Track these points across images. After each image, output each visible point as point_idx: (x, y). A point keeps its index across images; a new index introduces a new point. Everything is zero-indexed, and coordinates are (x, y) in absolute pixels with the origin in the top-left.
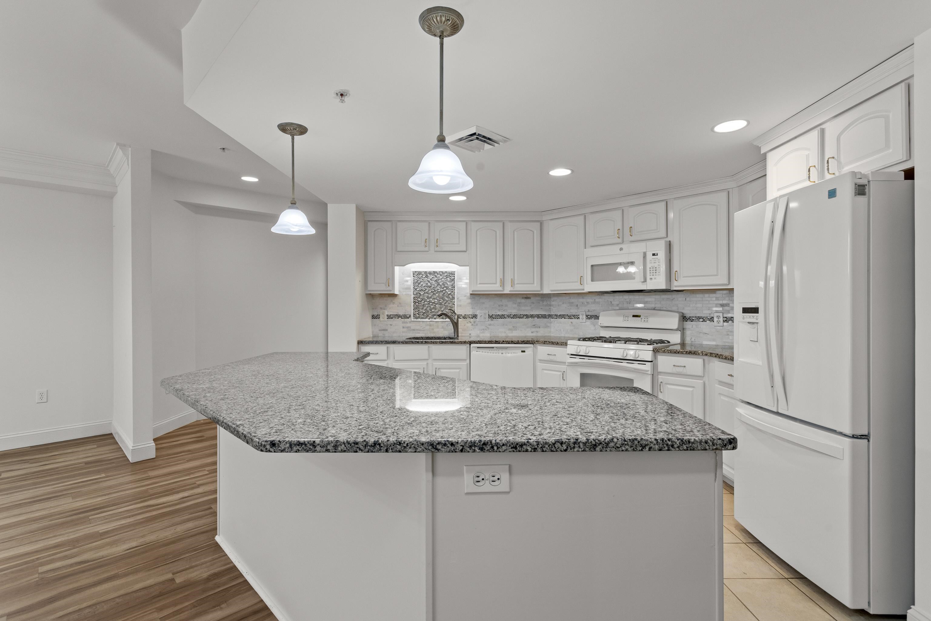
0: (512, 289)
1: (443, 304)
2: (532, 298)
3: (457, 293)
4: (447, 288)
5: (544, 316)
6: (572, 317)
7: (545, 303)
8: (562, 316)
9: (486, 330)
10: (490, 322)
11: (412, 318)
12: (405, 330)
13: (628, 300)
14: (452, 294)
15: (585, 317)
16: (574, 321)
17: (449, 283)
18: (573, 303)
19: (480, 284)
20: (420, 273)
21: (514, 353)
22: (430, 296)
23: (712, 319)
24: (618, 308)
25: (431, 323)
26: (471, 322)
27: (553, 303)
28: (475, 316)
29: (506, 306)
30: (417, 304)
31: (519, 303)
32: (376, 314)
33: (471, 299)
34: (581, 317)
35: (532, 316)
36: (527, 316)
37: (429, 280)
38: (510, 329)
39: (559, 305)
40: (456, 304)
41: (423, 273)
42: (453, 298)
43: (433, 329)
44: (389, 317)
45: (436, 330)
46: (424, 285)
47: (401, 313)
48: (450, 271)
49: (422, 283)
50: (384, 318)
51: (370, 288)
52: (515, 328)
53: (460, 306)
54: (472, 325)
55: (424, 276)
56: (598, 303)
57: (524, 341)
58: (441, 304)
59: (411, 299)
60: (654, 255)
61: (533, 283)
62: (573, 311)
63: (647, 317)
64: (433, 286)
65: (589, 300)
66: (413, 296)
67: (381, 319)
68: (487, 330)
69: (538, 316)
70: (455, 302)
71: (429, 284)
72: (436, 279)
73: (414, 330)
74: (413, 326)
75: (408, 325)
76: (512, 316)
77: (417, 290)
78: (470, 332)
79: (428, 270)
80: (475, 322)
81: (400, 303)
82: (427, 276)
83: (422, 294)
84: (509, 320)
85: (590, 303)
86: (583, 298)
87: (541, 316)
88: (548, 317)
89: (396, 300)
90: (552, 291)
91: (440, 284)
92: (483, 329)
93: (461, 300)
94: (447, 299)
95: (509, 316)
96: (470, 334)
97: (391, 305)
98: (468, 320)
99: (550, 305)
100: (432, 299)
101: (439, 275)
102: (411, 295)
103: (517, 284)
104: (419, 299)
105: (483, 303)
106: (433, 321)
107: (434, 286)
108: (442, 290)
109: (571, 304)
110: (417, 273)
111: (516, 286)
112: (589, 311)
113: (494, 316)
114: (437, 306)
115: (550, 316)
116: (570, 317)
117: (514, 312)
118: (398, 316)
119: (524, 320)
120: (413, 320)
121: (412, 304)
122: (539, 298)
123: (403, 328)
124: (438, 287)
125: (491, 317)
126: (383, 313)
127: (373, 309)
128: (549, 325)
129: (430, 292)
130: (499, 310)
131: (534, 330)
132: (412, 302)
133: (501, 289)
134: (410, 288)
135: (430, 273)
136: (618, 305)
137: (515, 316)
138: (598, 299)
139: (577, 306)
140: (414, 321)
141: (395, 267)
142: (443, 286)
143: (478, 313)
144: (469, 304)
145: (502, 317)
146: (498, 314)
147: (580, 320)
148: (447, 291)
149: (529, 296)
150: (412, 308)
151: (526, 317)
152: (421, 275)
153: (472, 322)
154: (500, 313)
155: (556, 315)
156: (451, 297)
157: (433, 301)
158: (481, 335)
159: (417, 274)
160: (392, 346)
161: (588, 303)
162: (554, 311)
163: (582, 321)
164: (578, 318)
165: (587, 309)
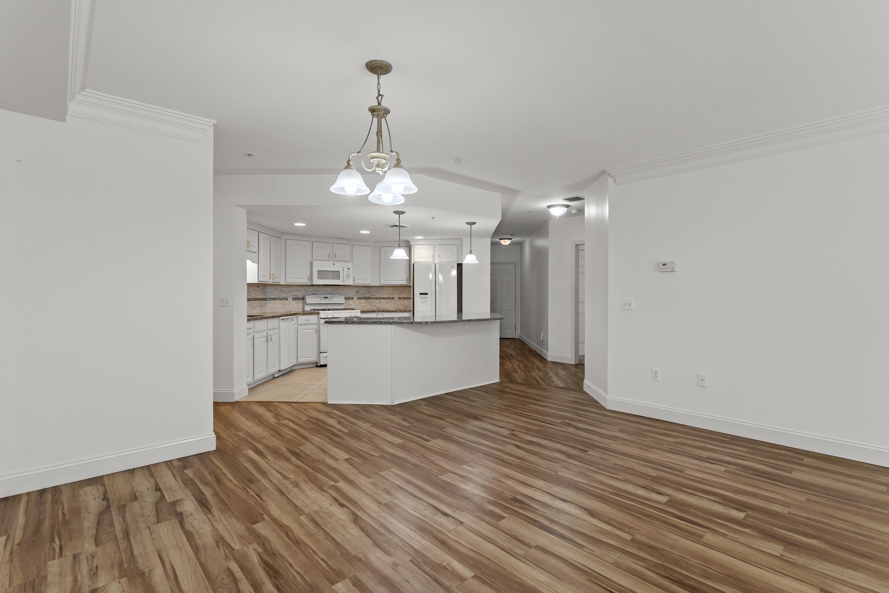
0: (272, 281)
2: (260, 287)
8: (275, 299)
13: (317, 290)
15: (291, 299)
16: (284, 302)
18: (283, 290)
19: (263, 276)
23: (353, 299)
24: (311, 294)
39: (272, 292)
56: (300, 291)
60: (348, 269)
61: (278, 278)
62: (284, 295)
63: (331, 298)
86: (290, 288)
109: (282, 291)
115: (265, 299)
116: (280, 299)
119: (257, 302)
131: (261, 308)
133: (268, 280)
136: (311, 292)
138: (299, 289)
139: (286, 293)
161: (293, 291)
162: (269, 296)
163: (290, 301)
164: (287, 300)
165: (292, 294)
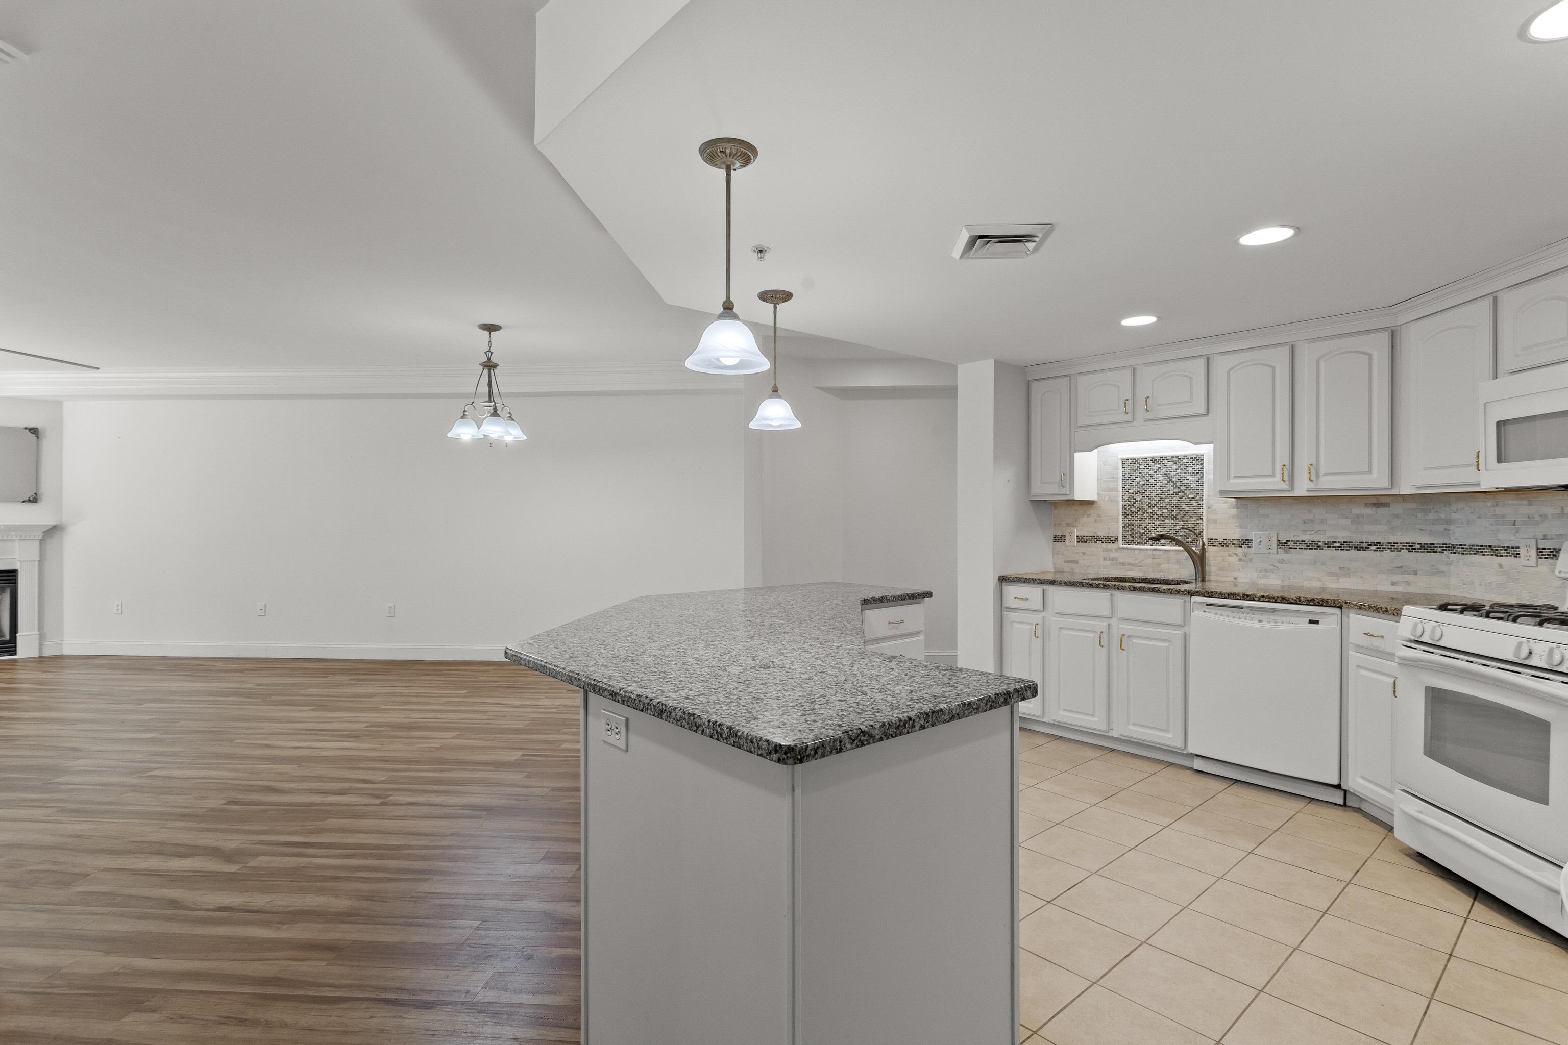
1: (1179, 517)
2: (1393, 506)
3: (1208, 496)
4: (1187, 487)
5: (1430, 548)
6: (1503, 552)
7: (1432, 516)
8: (1478, 549)
9: (1272, 571)
10: (1282, 555)
11: (1120, 544)
12: (1108, 563)
14: (1198, 498)
15: (1533, 552)
16: (1507, 561)
17: (1190, 478)
18: (1503, 516)
19: (1235, 477)
20: (1134, 461)
21: (1289, 623)
22: (1153, 502)
25: (1155, 552)
26: (1236, 554)
27: (1455, 516)
28: (1246, 543)
29: (1323, 521)
30: (1130, 517)
31: (1358, 516)
32: (1059, 533)
33: (1237, 507)
34: (1523, 551)
35: (1393, 546)
36: (1379, 547)
37: (1151, 472)
38: (1331, 574)
39: (1468, 523)
40: (1204, 517)
41: (1141, 461)
42: (1200, 506)
43: (1159, 565)
44: (1081, 540)
45: (1164, 566)
46: (1142, 483)
47: (1101, 534)
48: (1193, 455)
49: (1138, 479)
50: (1072, 540)
51: (1033, 492)
52: (1345, 571)
53: (1215, 521)
54: (1240, 560)
55: (1142, 467)
57: (1313, 600)
58: (1174, 518)
59: (1118, 509)
62: (1505, 538)
64: (1159, 484)
65: (1548, 510)
66: (1121, 503)
67: (1067, 543)
68: (1275, 571)
69: (1411, 547)
70: (1204, 514)
71: (1152, 481)
72: (1164, 471)
73: (1123, 564)
74: (1122, 557)
75: (1113, 555)
76: (1338, 545)
77: (1130, 491)
78: (1236, 574)
79: (1149, 455)
80: (1246, 555)
81: (1099, 516)
82: (1147, 467)
83: (1138, 499)
84: (1331, 552)
85: (1550, 517)
86: (1530, 504)
87: (1418, 546)
88: (1440, 550)
89: (1092, 512)
90: (1418, 488)
91: (1174, 480)
92: (1266, 571)
93: (1215, 510)
94: (1188, 509)
95: (1329, 545)
96: (1236, 578)
97: (1085, 520)
98: (1232, 549)
99: (1449, 522)
100: (1156, 509)
101: (1172, 463)
102: (1118, 501)
103: (1325, 474)
104: (1133, 509)
105: (1267, 516)
106: (1160, 550)
107: (1161, 484)
108: (1177, 490)
109: (1500, 519)
110: (1130, 461)
111: (1322, 479)
112: (1545, 537)
113: (1291, 544)
114: (1166, 521)
115: (1447, 547)
116: (1495, 551)
117: (1342, 536)
118: (1097, 539)
119: (1371, 554)
120: (1122, 546)
121: (1121, 517)
122: (1413, 505)
123: (1105, 559)
124: (1169, 486)
125: (1283, 545)
126: (1071, 533)
127: (1055, 525)
128: (1443, 568)
129: (1154, 494)
130: (1305, 531)
131: (1397, 578)
132: (1121, 514)
134: (1116, 490)
135: (1154, 460)
137: (1345, 546)
139: (1514, 525)
140: (1123, 548)
141: (1075, 454)
142: (1179, 484)
143: (1253, 535)
144: (1233, 518)
145: (1313, 545)
146: (1301, 539)
147: (1521, 560)
148: (1187, 492)
149: (1383, 500)
150: (1121, 525)
151: (1375, 548)
152: (1137, 465)
153: (1241, 555)
154: (1307, 538)
155: (1462, 546)
156: (1195, 504)
157: (1159, 513)
158: (1262, 581)
159: (1129, 463)
160: (1050, 589)
161: (1544, 517)
162: (1458, 536)
163: (1528, 563)
164: (1517, 555)
165: (1539, 531)
